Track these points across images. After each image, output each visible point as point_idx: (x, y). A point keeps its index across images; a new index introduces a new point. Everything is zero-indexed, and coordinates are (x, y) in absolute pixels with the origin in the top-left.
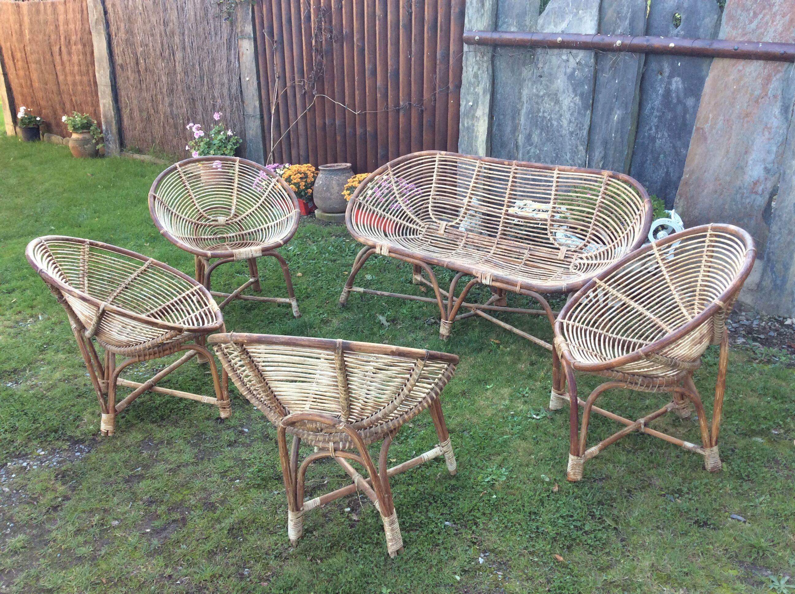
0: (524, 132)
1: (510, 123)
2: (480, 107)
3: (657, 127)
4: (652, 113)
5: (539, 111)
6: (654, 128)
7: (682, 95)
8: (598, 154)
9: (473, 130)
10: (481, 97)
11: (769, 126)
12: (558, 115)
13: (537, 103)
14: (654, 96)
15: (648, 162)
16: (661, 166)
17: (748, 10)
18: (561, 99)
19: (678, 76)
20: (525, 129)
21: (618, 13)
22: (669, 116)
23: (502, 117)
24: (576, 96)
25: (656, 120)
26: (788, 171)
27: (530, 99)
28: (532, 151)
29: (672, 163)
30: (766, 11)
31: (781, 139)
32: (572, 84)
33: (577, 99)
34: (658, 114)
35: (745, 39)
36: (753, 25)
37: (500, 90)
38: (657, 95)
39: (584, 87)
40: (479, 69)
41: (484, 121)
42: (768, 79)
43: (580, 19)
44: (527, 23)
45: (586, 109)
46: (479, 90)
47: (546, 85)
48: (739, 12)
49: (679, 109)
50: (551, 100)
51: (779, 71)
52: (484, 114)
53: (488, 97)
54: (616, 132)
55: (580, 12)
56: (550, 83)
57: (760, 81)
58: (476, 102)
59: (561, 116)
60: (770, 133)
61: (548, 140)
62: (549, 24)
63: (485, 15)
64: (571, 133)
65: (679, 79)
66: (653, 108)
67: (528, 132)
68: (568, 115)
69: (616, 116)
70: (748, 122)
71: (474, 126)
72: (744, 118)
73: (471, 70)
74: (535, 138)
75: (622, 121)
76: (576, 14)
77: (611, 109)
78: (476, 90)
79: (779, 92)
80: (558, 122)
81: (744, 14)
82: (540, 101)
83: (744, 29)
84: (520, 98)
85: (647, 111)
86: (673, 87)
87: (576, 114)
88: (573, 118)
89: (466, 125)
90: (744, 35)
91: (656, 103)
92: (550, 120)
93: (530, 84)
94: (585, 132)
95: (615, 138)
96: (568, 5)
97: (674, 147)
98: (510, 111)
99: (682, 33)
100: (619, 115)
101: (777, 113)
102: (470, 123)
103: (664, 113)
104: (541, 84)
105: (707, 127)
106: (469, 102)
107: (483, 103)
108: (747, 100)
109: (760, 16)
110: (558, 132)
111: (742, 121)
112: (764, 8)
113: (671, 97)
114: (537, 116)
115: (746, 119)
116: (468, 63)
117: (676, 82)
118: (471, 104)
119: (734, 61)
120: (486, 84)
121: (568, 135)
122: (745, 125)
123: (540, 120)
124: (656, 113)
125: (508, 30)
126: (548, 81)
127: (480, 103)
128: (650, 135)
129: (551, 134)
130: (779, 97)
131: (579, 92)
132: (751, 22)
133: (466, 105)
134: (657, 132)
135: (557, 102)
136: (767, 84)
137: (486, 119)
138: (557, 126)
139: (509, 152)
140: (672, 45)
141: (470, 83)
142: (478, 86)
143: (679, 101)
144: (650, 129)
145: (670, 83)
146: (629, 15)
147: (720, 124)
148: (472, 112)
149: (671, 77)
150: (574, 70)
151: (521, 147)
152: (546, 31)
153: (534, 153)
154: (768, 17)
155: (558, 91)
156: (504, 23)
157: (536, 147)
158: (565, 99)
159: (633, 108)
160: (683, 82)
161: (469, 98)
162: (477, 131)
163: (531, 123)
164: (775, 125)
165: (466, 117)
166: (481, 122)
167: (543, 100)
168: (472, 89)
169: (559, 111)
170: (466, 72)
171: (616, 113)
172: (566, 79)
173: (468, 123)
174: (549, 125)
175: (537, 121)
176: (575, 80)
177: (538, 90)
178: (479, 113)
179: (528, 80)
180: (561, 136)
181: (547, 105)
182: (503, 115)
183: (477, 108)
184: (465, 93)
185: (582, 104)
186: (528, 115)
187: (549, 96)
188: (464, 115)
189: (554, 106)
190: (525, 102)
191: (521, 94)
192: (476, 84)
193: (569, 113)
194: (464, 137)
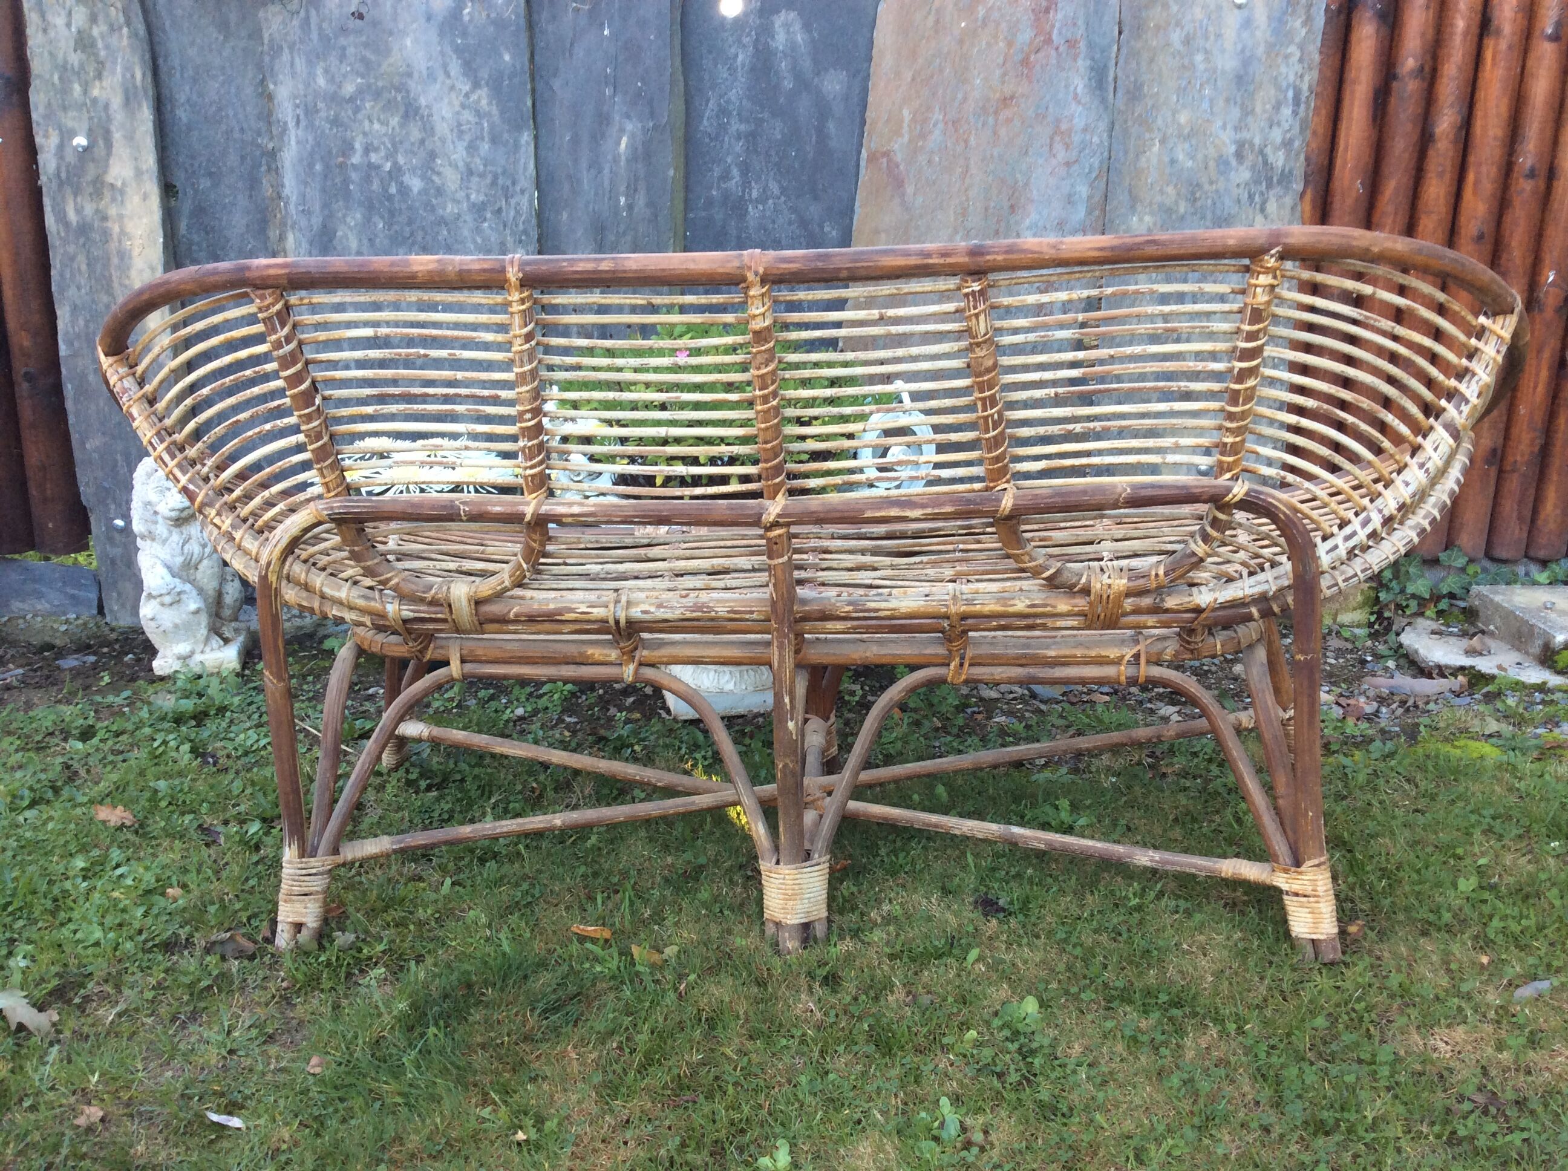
0: (303, 223)
1: (242, 201)
2: (121, 149)
3: (745, 169)
4: (723, 128)
5: (347, 148)
6: (735, 172)
7: (807, 64)
9: (106, 234)
10: (118, 115)
11: (1064, 127)
12: (422, 155)
13: (338, 123)
14: (723, 73)
18: (423, 101)
19: (790, 5)
20: (307, 213)
22: (777, 130)
23: (205, 183)
24: (476, 85)
25: (739, 147)
27: (310, 111)
31: (1096, 161)
32: (458, 50)
33: (483, 97)
34: (743, 127)
37: (182, 93)
38: (732, 70)
39: (501, 56)
40: (93, 19)
41: (145, 197)
45: (519, 128)
46: (108, 90)
47: (364, 60)
49: (804, 106)
50: (389, 106)
52: (139, 173)
53: (146, 115)
54: (632, 191)
56: (377, 51)
58: (100, 133)
59: (432, 155)
60: (1067, 146)
64: (479, 209)
65: (792, 15)
66: (723, 111)
67: (317, 220)
68: (459, 153)
69: (624, 141)
70: (1009, 121)
71: (105, 218)
72: (996, 113)
73: (60, 21)
75: (644, 154)
77: (603, 119)
78: (96, 92)
79: (1081, 31)
80: (423, 177)
82: (347, 113)
84: (267, 116)
85: (706, 124)
86: (780, 40)
87: (485, 147)
88: (478, 161)
89: (72, 216)
91: (732, 95)
92: (396, 172)
93: (300, 64)
94: (525, 203)
95: (630, 207)
98: (233, 159)
100: (632, 136)
101: (1079, 90)
102: (89, 209)
103: (760, 122)
104: (342, 57)
105: (899, 147)
106: (73, 134)
107: (130, 137)
108: (1001, 60)
110: (430, 207)
111: (991, 120)
113: (777, 73)
114: (342, 166)
115: (1005, 114)
117: (787, 25)
118: (81, 141)
120: (128, 68)
121: (468, 218)
122: (1003, 132)
123: (354, 176)
124: (736, 126)
126: (366, 45)
127: (117, 136)
128: (726, 196)
129: (403, 219)
130: (1082, 45)
131: (484, 74)
133: (61, 147)
134: (746, 184)
135: (411, 111)
136: (1047, 10)
137: (153, 189)
138: (424, 192)
141: (64, 68)
142: (99, 76)
143: (803, 84)
144: (726, 176)
145: (767, 30)
147: (935, 136)
148: (91, 171)
149: (768, 11)
155: (410, 75)
158: (438, 99)
159: (671, 110)
160: (807, 27)
161: (69, 120)
162: (123, 232)
163: (324, 190)
164: (1079, 123)
165: (68, 191)
166: (134, 201)
167: (357, 110)
168: (77, 88)
169: (422, 142)
170: (45, 31)
171: (622, 130)
172: (433, 35)
173: (79, 211)
174: (393, 190)
175: (346, 181)
176: (464, 34)
177: (331, 80)
178: (119, 170)
179: (291, 47)
180: (442, 221)
181: (376, 126)
182: (211, 175)
183: (109, 154)
184: (49, 105)
185: (502, 113)
186: (307, 163)
187: (377, 94)
188: (61, 184)
189: (402, 125)
190: (291, 124)
191: (270, 97)
192: (91, 70)
193: (461, 147)
194: (72, 259)
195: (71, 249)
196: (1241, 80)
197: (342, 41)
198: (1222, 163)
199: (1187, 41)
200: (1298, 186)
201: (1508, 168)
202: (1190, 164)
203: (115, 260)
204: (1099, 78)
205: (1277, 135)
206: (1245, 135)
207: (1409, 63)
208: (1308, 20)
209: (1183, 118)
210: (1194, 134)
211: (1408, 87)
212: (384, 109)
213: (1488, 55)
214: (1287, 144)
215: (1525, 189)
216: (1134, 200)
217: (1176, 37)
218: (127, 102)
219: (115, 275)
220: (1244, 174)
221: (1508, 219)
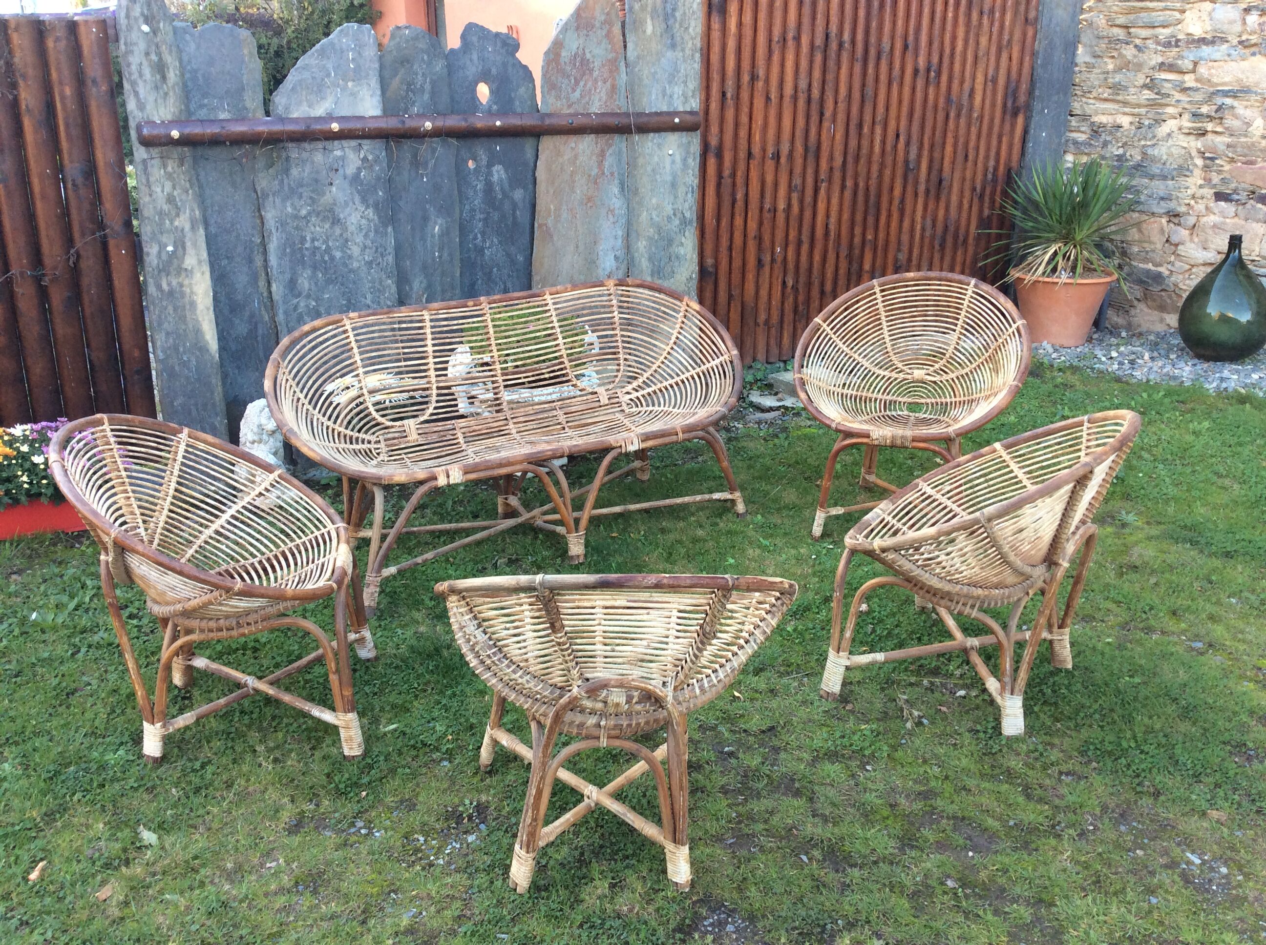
0: (281, 277)
2: (190, 250)
3: (483, 234)
4: (473, 217)
5: (303, 240)
6: (479, 236)
7: (507, 187)
8: (418, 284)
9: (183, 295)
10: (189, 234)
11: (611, 208)
12: (341, 241)
13: (297, 228)
14: (472, 192)
15: (480, 282)
16: (496, 284)
17: (568, 77)
18: (342, 216)
19: (499, 163)
20: (282, 273)
21: (409, 84)
22: (496, 216)
24: (367, 207)
25: (480, 225)
26: (636, 255)
27: (284, 224)
28: (302, 304)
29: (509, 276)
30: (586, 77)
31: (624, 221)
32: (358, 192)
33: (370, 213)
34: (482, 216)
35: (571, 111)
36: (577, 94)
38: (475, 192)
39: (377, 193)
40: (174, 188)
41: (203, 273)
42: (602, 154)
43: (353, 95)
44: (249, 104)
45: (385, 226)
46: (183, 222)
47: (311, 198)
48: (560, 79)
49: (507, 206)
50: (324, 220)
51: (610, 146)
52: (200, 262)
53: (202, 232)
54: (441, 250)
55: (350, 84)
56: (318, 194)
57: (594, 158)
58: (180, 244)
59: (347, 241)
60: (614, 216)
61: (329, 281)
62: (300, 103)
63: (171, 94)
64: (369, 264)
65: (500, 167)
66: (473, 210)
67: (288, 276)
68: (359, 239)
69: (437, 227)
70: (591, 207)
71: (181, 285)
72: (586, 204)
73: (159, 190)
74: (304, 283)
75: (446, 233)
76: (344, 89)
77: (425, 219)
78: (176, 223)
79: (615, 168)
80: (343, 251)
81: (566, 81)
82: (303, 224)
83: (568, 99)
84: (261, 228)
86: (495, 178)
87: (372, 234)
88: (368, 243)
89: (165, 286)
90: (569, 106)
91: (476, 202)
92: (328, 250)
93: (278, 201)
94: (390, 259)
95: (440, 257)
96: (328, 75)
97: (508, 255)
98: (240, 249)
99: (495, 107)
100: (441, 226)
101: (615, 192)
103: (488, 213)
104: (301, 197)
105: (550, 222)
106: (166, 245)
107: (195, 245)
108: (586, 182)
109: (582, 83)
110: (345, 265)
111: (585, 207)
112: (584, 74)
113: (495, 192)
114: (301, 249)
115: (589, 205)
116: (152, 179)
117: (498, 172)
118: (170, 248)
119: (564, 138)
120: (193, 210)
121: (364, 268)
122: (589, 211)
123: (307, 253)
124: (479, 216)
125: (212, 117)
126: (313, 191)
127: (188, 244)
128: (476, 246)
129: (332, 271)
130: (615, 174)
131: (371, 202)
132: (574, 91)
133: (159, 252)
134: (484, 241)
135: (336, 221)
136: (602, 161)
137: (206, 269)
138: (342, 258)
139: (252, 316)
140: (498, 123)
141: (161, 213)
142: (178, 215)
143: (506, 196)
144: (475, 238)
145: (490, 174)
146: (428, 87)
147: (564, 215)
148: (176, 263)
149: (490, 165)
150: (359, 169)
151: (280, 302)
152: (295, 115)
153: (307, 306)
154: (590, 84)
155: (335, 204)
156: (202, 106)
157: (308, 296)
158: (350, 215)
160: (506, 171)
162: (192, 292)
163: (290, 261)
164: (617, 205)
165: (163, 274)
166: (198, 276)
167: (309, 221)
168: (167, 222)
169: (341, 235)
170: (151, 195)
171: (436, 223)
172: (346, 185)
173: (169, 284)
174: (326, 258)
175: (303, 256)
176: (362, 184)
177: (295, 209)
178: (190, 261)
179: (274, 195)
180: (351, 271)
181: (318, 228)
182: (228, 258)
183: (184, 254)
184: (153, 233)
185: (379, 217)
186: (282, 249)
187: (318, 214)
188: (160, 271)
189: (331, 228)
190: (274, 231)
191: (261, 218)
192: (173, 213)
193: (361, 235)
194: (166, 308)
195: (164, 303)
196: (674, 185)
197: (300, 190)
198: (669, 218)
199: (653, 170)
200: (695, 224)
201: (761, 209)
202: (657, 219)
203: (188, 307)
204: (622, 185)
205: (687, 205)
206: (676, 206)
207: (727, 172)
208: (694, 159)
209: (654, 201)
210: (658, 207)
211: (727, 181)
212: (322, 221)
213: (752, 166)
214: (690, 208)
215: (767, 216)
216: (638, 235)
217: (649, 169)
218: (193, 228)
219: (188, 314)
220: (677, 222)
221: (763, 229)
